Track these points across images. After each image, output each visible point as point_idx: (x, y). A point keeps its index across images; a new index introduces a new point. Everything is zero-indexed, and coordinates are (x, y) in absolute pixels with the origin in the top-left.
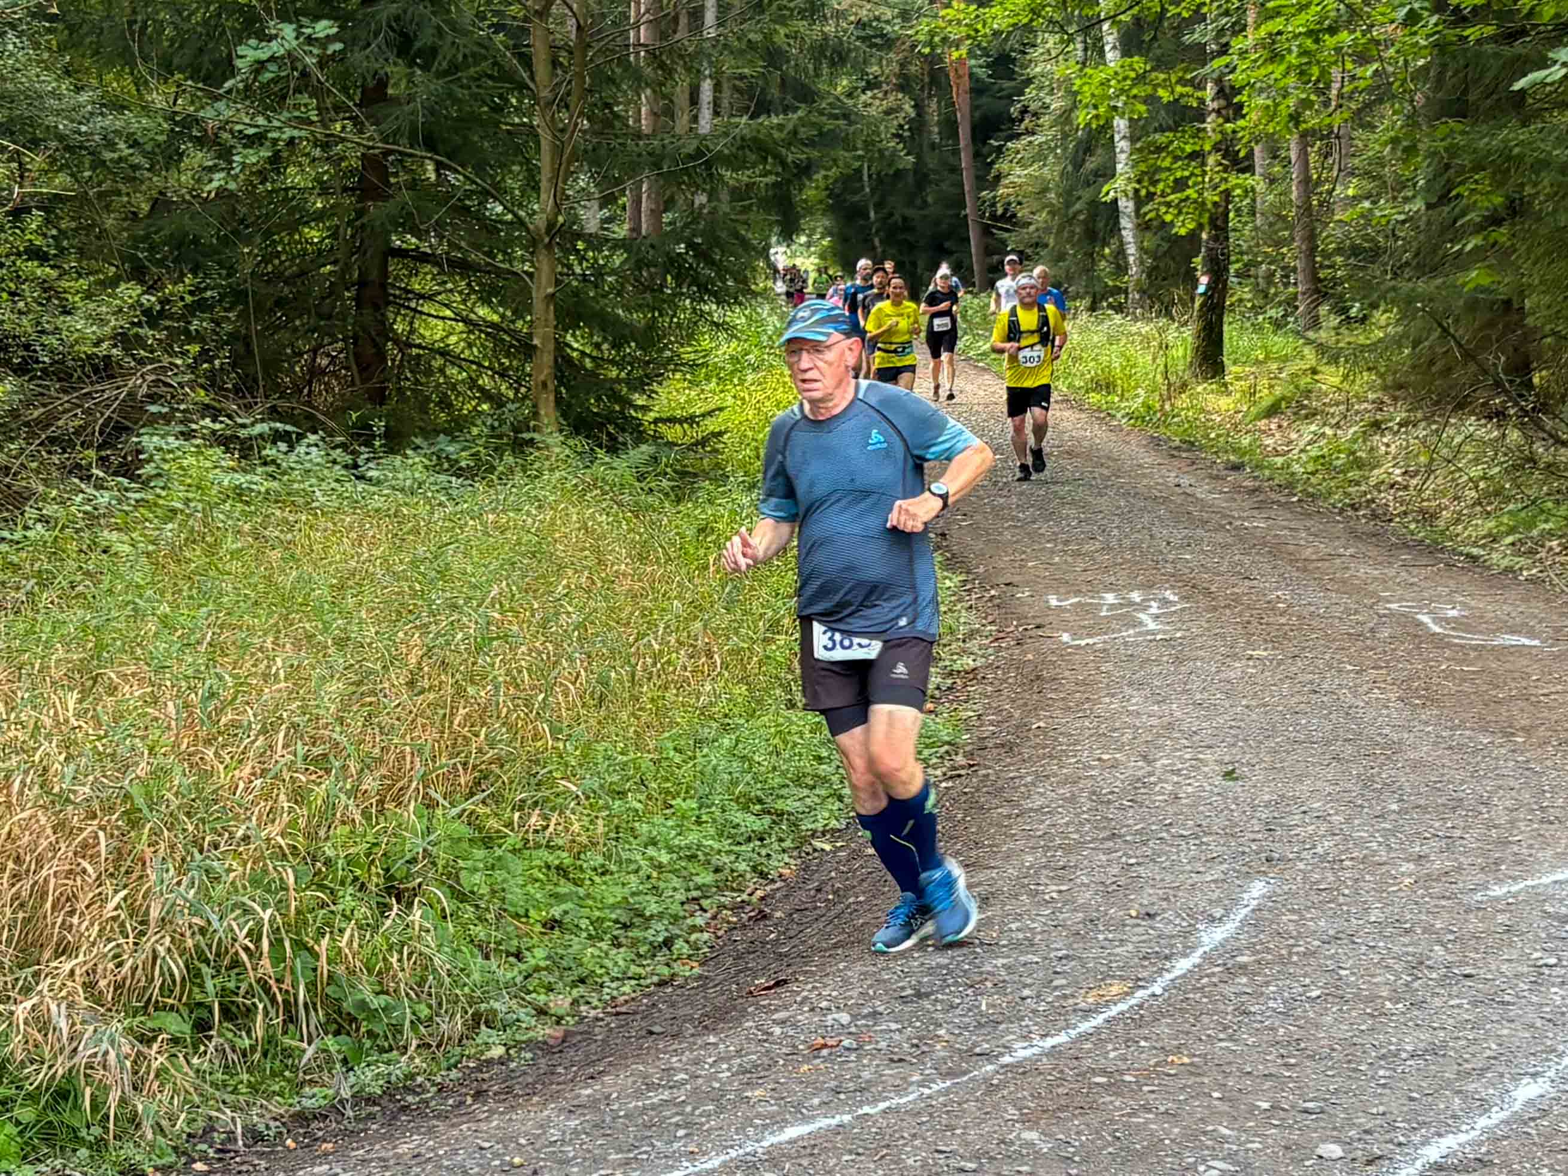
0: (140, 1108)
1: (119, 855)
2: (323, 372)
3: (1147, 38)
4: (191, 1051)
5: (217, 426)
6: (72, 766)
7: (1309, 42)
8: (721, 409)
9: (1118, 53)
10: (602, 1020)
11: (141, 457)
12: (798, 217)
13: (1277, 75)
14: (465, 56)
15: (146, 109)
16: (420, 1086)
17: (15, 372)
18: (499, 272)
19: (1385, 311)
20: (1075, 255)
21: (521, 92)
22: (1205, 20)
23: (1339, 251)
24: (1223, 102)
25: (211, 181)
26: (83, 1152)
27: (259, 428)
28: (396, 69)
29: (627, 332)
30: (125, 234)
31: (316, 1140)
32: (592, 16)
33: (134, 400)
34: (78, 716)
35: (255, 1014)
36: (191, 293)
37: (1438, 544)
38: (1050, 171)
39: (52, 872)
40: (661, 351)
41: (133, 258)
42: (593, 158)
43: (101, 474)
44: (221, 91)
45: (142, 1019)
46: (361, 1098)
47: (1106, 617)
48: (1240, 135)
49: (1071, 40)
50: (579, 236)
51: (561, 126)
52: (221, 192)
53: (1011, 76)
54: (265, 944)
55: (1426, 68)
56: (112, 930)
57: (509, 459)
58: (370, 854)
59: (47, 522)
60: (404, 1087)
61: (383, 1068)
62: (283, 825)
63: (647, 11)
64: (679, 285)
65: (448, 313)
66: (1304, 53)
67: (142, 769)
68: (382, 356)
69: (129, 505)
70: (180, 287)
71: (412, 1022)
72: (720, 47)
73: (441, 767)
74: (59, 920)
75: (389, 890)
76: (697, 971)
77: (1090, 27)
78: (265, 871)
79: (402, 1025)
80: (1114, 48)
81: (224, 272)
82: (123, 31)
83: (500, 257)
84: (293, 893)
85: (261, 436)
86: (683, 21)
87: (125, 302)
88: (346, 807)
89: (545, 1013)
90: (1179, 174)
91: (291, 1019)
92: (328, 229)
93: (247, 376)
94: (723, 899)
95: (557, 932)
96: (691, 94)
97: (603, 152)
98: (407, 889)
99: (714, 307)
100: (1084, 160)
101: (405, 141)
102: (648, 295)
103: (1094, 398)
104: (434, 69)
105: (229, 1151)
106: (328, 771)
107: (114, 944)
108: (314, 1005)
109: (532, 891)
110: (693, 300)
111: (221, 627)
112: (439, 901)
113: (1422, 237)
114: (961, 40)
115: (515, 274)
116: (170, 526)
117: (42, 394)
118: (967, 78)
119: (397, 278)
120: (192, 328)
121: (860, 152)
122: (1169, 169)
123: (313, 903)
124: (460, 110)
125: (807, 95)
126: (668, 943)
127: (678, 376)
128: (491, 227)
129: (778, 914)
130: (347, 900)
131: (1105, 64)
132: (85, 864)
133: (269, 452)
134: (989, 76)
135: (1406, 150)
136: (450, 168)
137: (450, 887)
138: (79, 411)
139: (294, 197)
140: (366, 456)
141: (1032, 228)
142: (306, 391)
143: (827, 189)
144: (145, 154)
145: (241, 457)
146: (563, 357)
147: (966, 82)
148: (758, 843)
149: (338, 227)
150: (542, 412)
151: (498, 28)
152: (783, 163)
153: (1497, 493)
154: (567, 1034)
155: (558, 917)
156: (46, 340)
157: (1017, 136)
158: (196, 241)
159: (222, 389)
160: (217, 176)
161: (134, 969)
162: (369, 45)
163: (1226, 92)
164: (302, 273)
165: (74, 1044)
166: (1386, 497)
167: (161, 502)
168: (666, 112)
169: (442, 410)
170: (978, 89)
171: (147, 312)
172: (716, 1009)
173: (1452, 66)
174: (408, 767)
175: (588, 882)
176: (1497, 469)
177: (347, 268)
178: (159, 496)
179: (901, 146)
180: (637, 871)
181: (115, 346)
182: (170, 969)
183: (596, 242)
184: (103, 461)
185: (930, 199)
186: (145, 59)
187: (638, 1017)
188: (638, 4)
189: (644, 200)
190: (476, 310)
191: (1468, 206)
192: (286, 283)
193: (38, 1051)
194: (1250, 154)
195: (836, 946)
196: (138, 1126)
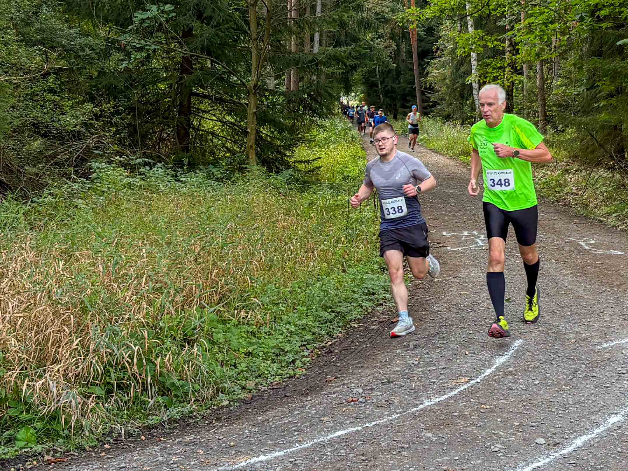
0: (84, 423)
1: (78, 324)
2: (164, 139)
3: (484, 23)
4: (104, 401)
5: (122, 159)
6: (61, 289)
7: (543, 27)
8: (320, 158)
9: (473, 28)
10: (267, 391)
11: (91, 171)
12: (351, 86)
13: (531, 38)
14: (223, 20)
15: (97, 36)
16: (195, 416)
17: (42, 136)
18: (234, 103)
19: (571, 128)
20: (456, 104)
21: (245, 34)
22: (505, 17)
23: (554, 105)
24: (512, 48)
25: (122, 64)
26: (61, 440)
27: (138, 160)
28: (196, 24)
29: (284, 128)
30: (88, 84)
31: (154, 436)
32: (273, 7)
33: (89, 149)
34: (64, 270)
35: (131, 388)
36: (113, 108)
37: (588, 216)
38: (447, 72)
39: (51, 330)
40: (298, 135)
41: (90, 94)
42: (272, 61)
43: (75, 177)
44: (127, 30)
45: (86, 388)
46: (171, 420)
47: (465, 240)
48: (518, 60)
49: (455, 23)
50: (267, 90)
51: (260, 48)
52: (127, 69)
53: (432, 35)
54: (135, 360)
55: (587, 38)
56: (75, 354)
57: (237, 175)
58: (178, 325)
59: (53, 195)
60: (189, 416)
61: (180, 409)
62: (144, 313)
63: (294, 6)
64: (305, 110)
65: (214, 118)
66: (542, 31)
67: (89, 291)
68: (187, 134)
69: (86, 189)
70: (108, 105)
71: (192, 391)
72: (322, 20)
73: (206, 293)
74: (54, 350)
75: (185, 340)
76: (304, 372)
77: (463, 18)
78: (136, 332)
79: (189, 392)
80: (472, 26)
81: (126, 100)
82: (89, 6)
83: (235, 97)
84: (147, 340)
85: (139, 163)
86: (308, 9)
87: (87, 110)
88: (169, 308)
89: (245, 388)
90: (495, 75)
91: (145, 390)
92: (168, 84)
93: (134, 140)
94: (315, 345)
95: (250, 357)
96: (311, 38)
97: (276, 58)
98: (192, 340)
99: (318, 119)
100: (460, 68)
101: (199, 51)
102: (293, 114)
103: (462, 158)
104: (211, 25)
105: (119, 440)
106: (162, 294)
107: (75, 359)
108: (154, 384)
109: (241, 341)
110: (310, 116)
111: (121, 237)
112: (205, 345)
113: (584, 101)
114: (414, 21)
115: (241, 104)
116: (102, 198)
117: (52, 146)
118: (416, 35)
119: (194, 104)
120: (113, 121)
121: (375, 62)
122: (491, 73)
123: (155, 345)
124: (220, 41)
125: (355, 40)
126: (293, 362)
127: (304, 145)
128: (232, 86)
129: (337, 351)
130: (168, 343)
131: (468, 32)
132: (65, 328)
133: (142, 170)
134: (425, 35)
135: (579, 68)
136: (217, 63)
137: (209, 339)
138: (67, 152)
139: (155, 72)
140: (180, 172)
141: (440, 93)
142: (157, 147)
143: (363, 75)
144: (97, 54)
145: (131, 172)
146: (259, 137)
147: (416, 38)
148: (330, 324)
149: (172, 84)
150: (250, 157)
151: (236, 10)
152: (345, 65)
153: (611, 198)
154: (253, 396)
155: (251, 351)
156: (55, 124)
157: (435, 58)
158: (115, 87)
159: (124, 145)
160: (125, 63)
161: (83, 369)
162: (186, 15)
163: (513, 45)
164: (157, 101)
165: (59, 398)
166: (570, 198)
167: (99, 188)
168: (301, 44)
169: (211, 155)
170: (420, 40)
171: (95, 115)
172: (311, 387)
173: (596, 37)
174: (194, 292)
175: (263, 338)
176: (611, 188)
177: (175, 100)
178: (97, 186)
179: (391, 60)
180: (282, 334)
181: (82, 127)
182: (97, 369)
183: (273, 93)
184: (76, 172)
185: (402, 81)
186: (98, 16)
187: (281, 390)
188: (291, 2)
189: (292, 77)
190: (225, 117)
191: (601, 90)
192: (151, 104)
193: (44, 401)
194: (522, 68)
195: (358, 363)
196: (83, 431)
